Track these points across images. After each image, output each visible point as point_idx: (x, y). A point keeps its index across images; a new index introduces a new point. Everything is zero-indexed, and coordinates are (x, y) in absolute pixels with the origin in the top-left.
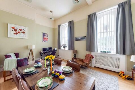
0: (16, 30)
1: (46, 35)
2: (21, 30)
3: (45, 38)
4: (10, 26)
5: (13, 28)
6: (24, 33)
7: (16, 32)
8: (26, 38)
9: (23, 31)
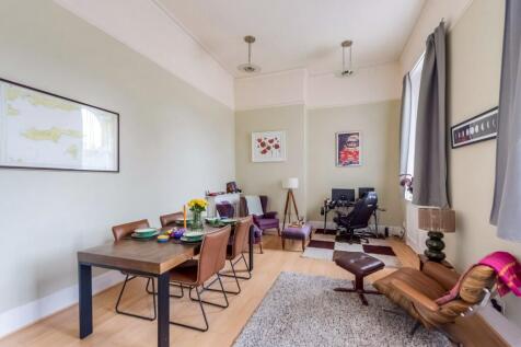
0: (263, 145)
1: (350, 139)
2: (271, 141)
3: (346, 153)
4: (255, 137)
5: (259, 141)
6: (277, 147)
7: (265, 147)
8: (281, 159)
9: (275, 142)
